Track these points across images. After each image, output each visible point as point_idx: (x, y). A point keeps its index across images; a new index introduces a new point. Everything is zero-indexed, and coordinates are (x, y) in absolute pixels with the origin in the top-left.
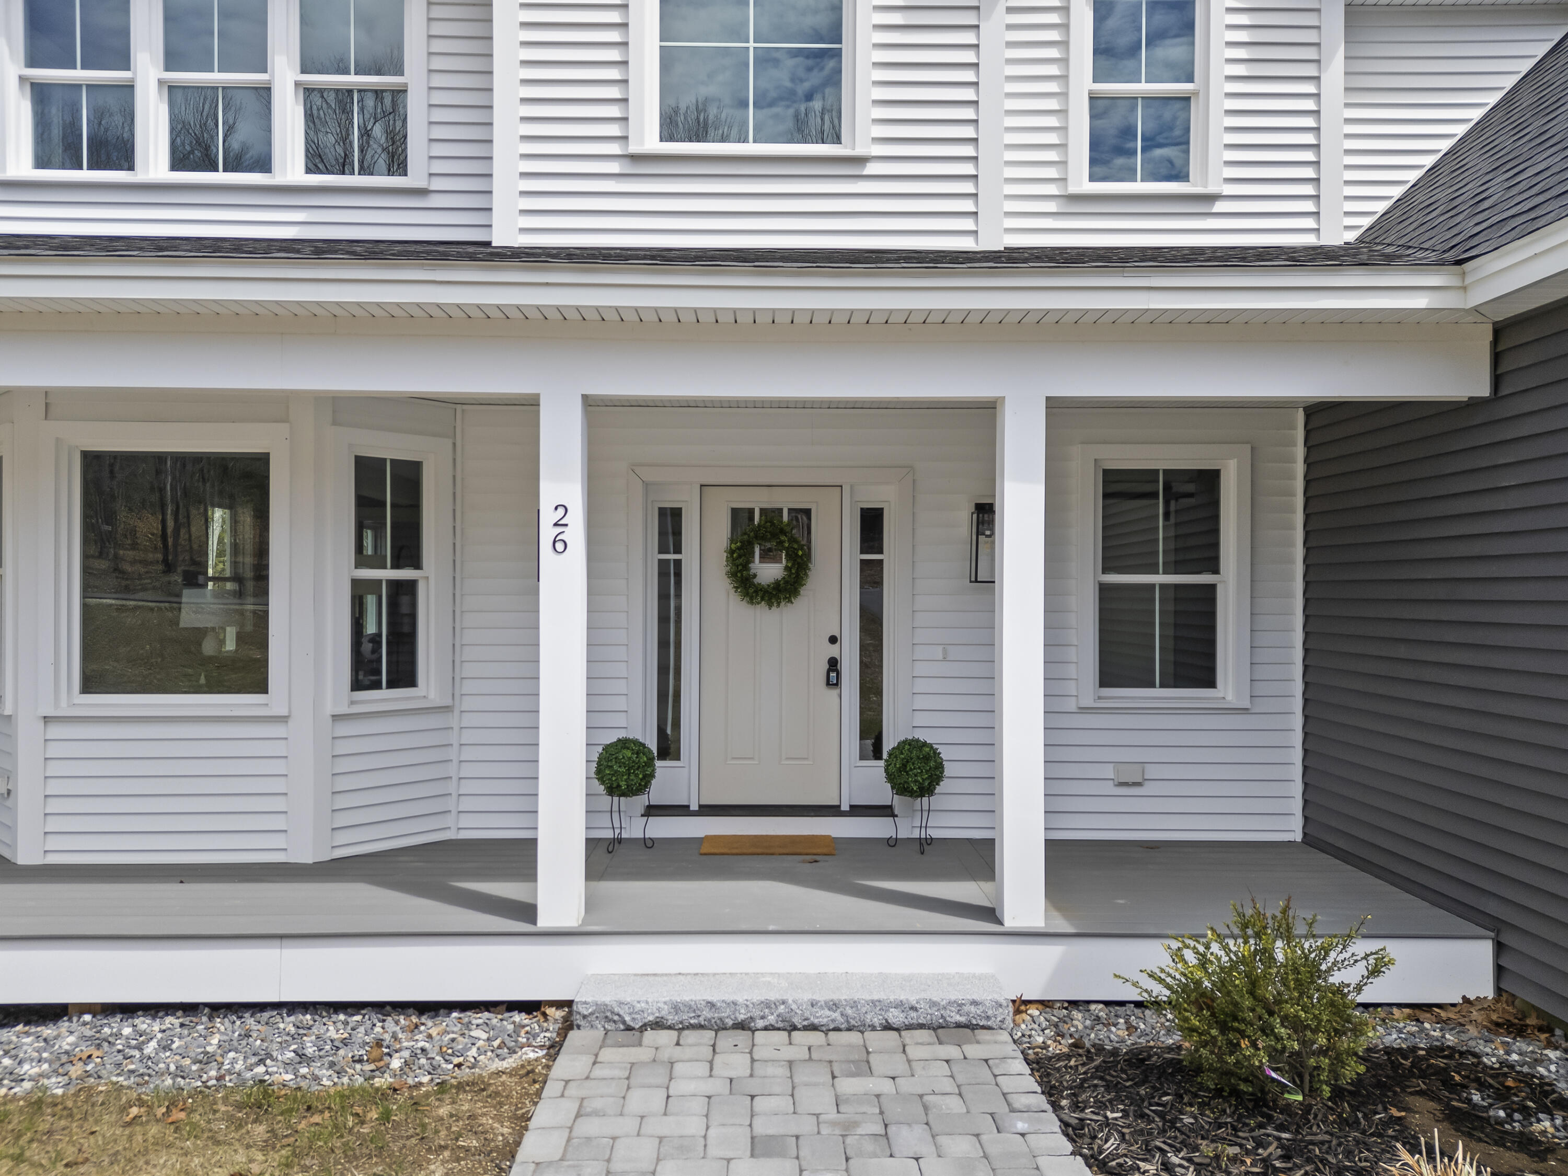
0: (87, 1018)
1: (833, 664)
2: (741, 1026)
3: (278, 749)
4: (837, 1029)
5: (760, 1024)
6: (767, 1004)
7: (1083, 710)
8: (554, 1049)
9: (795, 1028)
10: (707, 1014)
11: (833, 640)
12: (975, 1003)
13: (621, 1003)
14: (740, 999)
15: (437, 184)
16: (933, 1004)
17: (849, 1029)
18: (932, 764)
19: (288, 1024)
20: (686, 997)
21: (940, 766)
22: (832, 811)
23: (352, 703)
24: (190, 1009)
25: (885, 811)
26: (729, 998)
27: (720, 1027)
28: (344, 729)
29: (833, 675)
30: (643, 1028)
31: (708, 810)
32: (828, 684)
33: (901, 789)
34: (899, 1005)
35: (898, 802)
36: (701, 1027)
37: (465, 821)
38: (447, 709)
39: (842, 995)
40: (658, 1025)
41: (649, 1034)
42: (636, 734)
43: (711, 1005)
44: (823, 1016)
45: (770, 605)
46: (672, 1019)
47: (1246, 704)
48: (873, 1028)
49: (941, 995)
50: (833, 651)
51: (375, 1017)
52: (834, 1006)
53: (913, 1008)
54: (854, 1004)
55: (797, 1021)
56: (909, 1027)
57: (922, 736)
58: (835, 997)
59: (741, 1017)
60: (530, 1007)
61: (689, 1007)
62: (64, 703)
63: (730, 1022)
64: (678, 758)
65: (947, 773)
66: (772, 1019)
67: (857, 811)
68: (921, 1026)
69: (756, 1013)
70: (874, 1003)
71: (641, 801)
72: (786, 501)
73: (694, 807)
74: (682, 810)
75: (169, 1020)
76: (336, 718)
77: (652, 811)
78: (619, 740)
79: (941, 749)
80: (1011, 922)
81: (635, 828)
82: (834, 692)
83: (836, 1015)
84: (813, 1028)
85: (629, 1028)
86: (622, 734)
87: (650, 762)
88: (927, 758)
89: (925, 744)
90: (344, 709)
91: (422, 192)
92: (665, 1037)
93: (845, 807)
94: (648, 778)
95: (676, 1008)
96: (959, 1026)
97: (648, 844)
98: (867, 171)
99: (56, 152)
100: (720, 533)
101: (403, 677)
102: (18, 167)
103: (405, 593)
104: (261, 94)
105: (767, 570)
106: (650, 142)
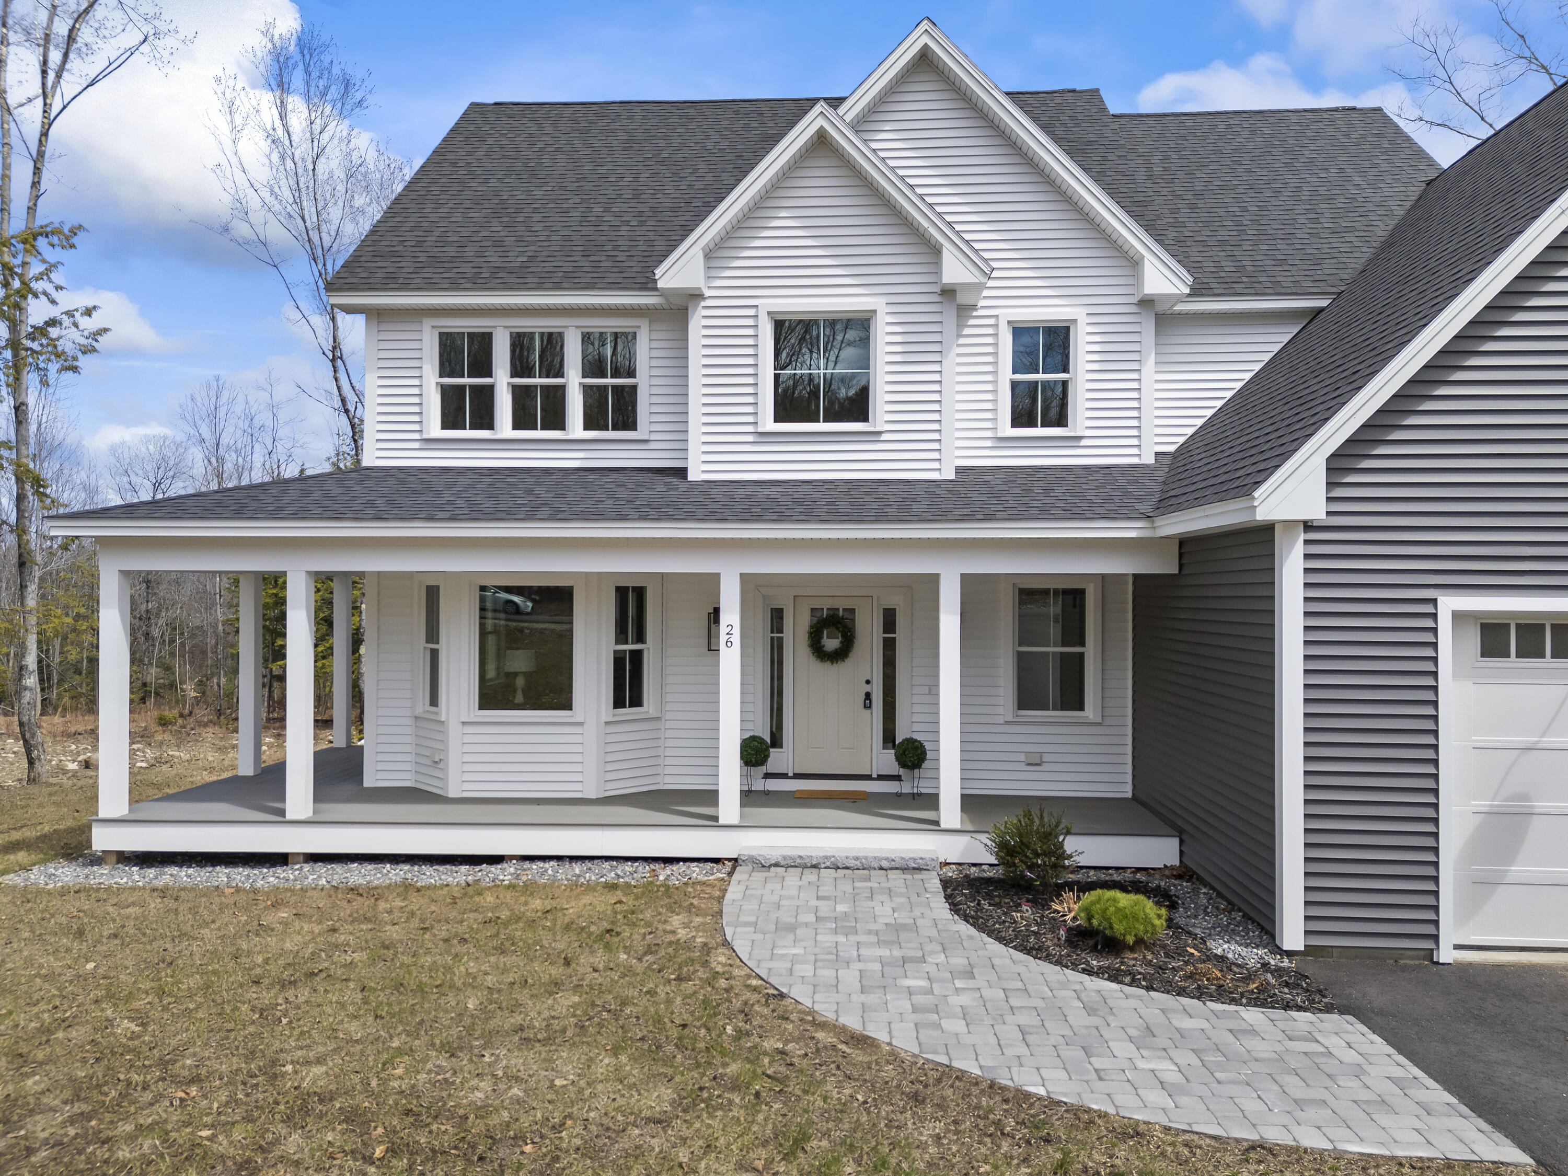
0: (515, 861)
1: (868, 696)
2: (814, 866)
3: (578, 739)
4: (858, 869)
5: (823, 866)
6: (826, 857)
7: (1007, 723)
8: (730, 874)
9: (839, 868)
10: (799, 861)
11: (868, 682)
12: (921, 859)
13: (760, 855)
14: (813, 855)
15: (654, 437)
16: (902, 858)
17: (864, 869)
18: (919, 751)
19: (606, 865)
20: (789, 854)
21: (924, 753)
22: (868, 777)
23: (614, 715)
24: (559, 858)
25: (897, 778)
26: (809, 854)
27: (805, 867)
28: (611, 729)
29: (868, 702)
30: (770, 866)
31: (797, 776)
32: (865, 707)
33: (903, 764)
34: (887, 859)
35: (902, 772)
36: (796, 867)
37: (668, 779)
38: (658, 719)
39: (861, 854)
40: (777, 865)
41: (773, 869)
42: (759, 733)
43: (800, 857)
44: (852, 863)
45: (832, 663)
46: (783, 863)
47: (1099, 720)
48: (875, 869)
49: (906, 855)
50: (868, 688)
51: (645, 864)
52: (857, 859)
53: (893, 860)
54: (866, 858)
55: (839, 865)
56: (891, 869)
57: (916, 736)
58: (857, 855)
59: (814, 863)
60: (716, 861)
61: (791, 858)
62: (472, 715)
63: (809, 865)
64: (781, 747)
65: (928, 757)
66: (828, 864)
67: (881, 778)
68: (897, 869)
69: (822, 861)
70: (875, 858)
71: (763, 769)
72: (841, 605)
73: (791, 774)
74: (784, 776)
75: (552, 863)
76: (607, 723)
77: (768, 776)
78: (751, 737)
79: (925, 744)
80: (943, 825)
81: (760, 785)
82: (868, 711)
83: (858, 863)
84: (847, 868)
85: (764, 866)
86: (752, 734)
87: (767, 750)
88: (916, 748)
89: (916, 741)
90: (611, 719)
91: (646, 441)
92: (780, 870)
93: (874, 776)
94: (766, 757)
95: (785, 858)
96: (914, 868)
97: (767, 793)
98: (882, 439)
99: (451, 419)
100: (805, 622)
101: (637, 702)
102: (435, 429)
103: (637, 657)
104: (561, 390)
105: (831, 643)
106: (769, 424)
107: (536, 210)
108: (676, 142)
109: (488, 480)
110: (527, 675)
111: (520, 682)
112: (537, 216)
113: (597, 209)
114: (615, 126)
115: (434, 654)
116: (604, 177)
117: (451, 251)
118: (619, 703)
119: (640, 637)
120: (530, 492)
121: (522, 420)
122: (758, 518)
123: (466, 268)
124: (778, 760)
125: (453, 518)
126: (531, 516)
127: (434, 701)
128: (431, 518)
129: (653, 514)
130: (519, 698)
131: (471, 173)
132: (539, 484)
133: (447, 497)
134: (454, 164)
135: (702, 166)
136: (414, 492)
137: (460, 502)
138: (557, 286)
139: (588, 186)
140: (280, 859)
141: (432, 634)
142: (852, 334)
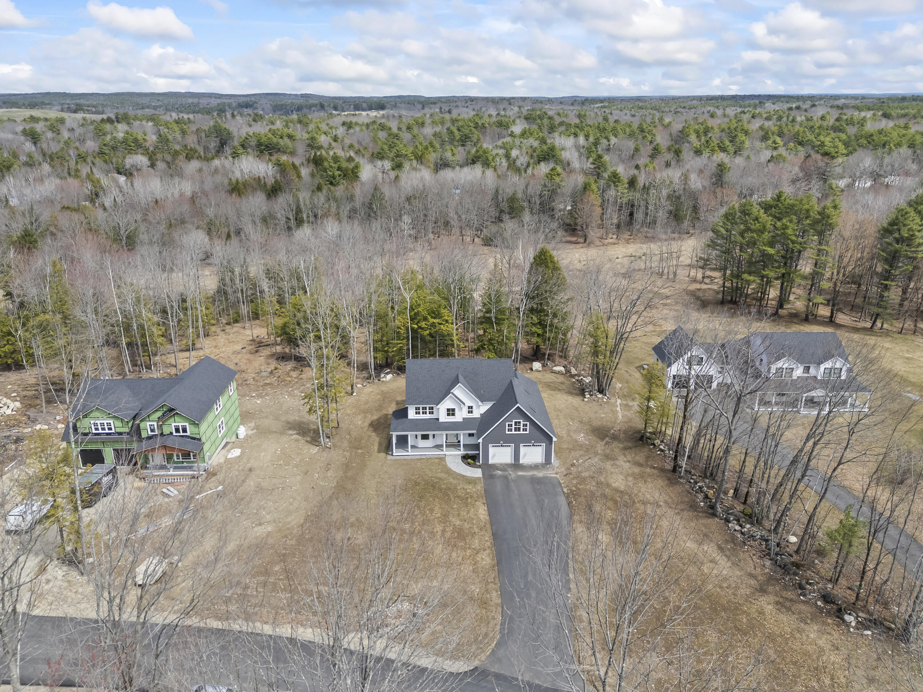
106: (446, 417)
142: (453, 410)
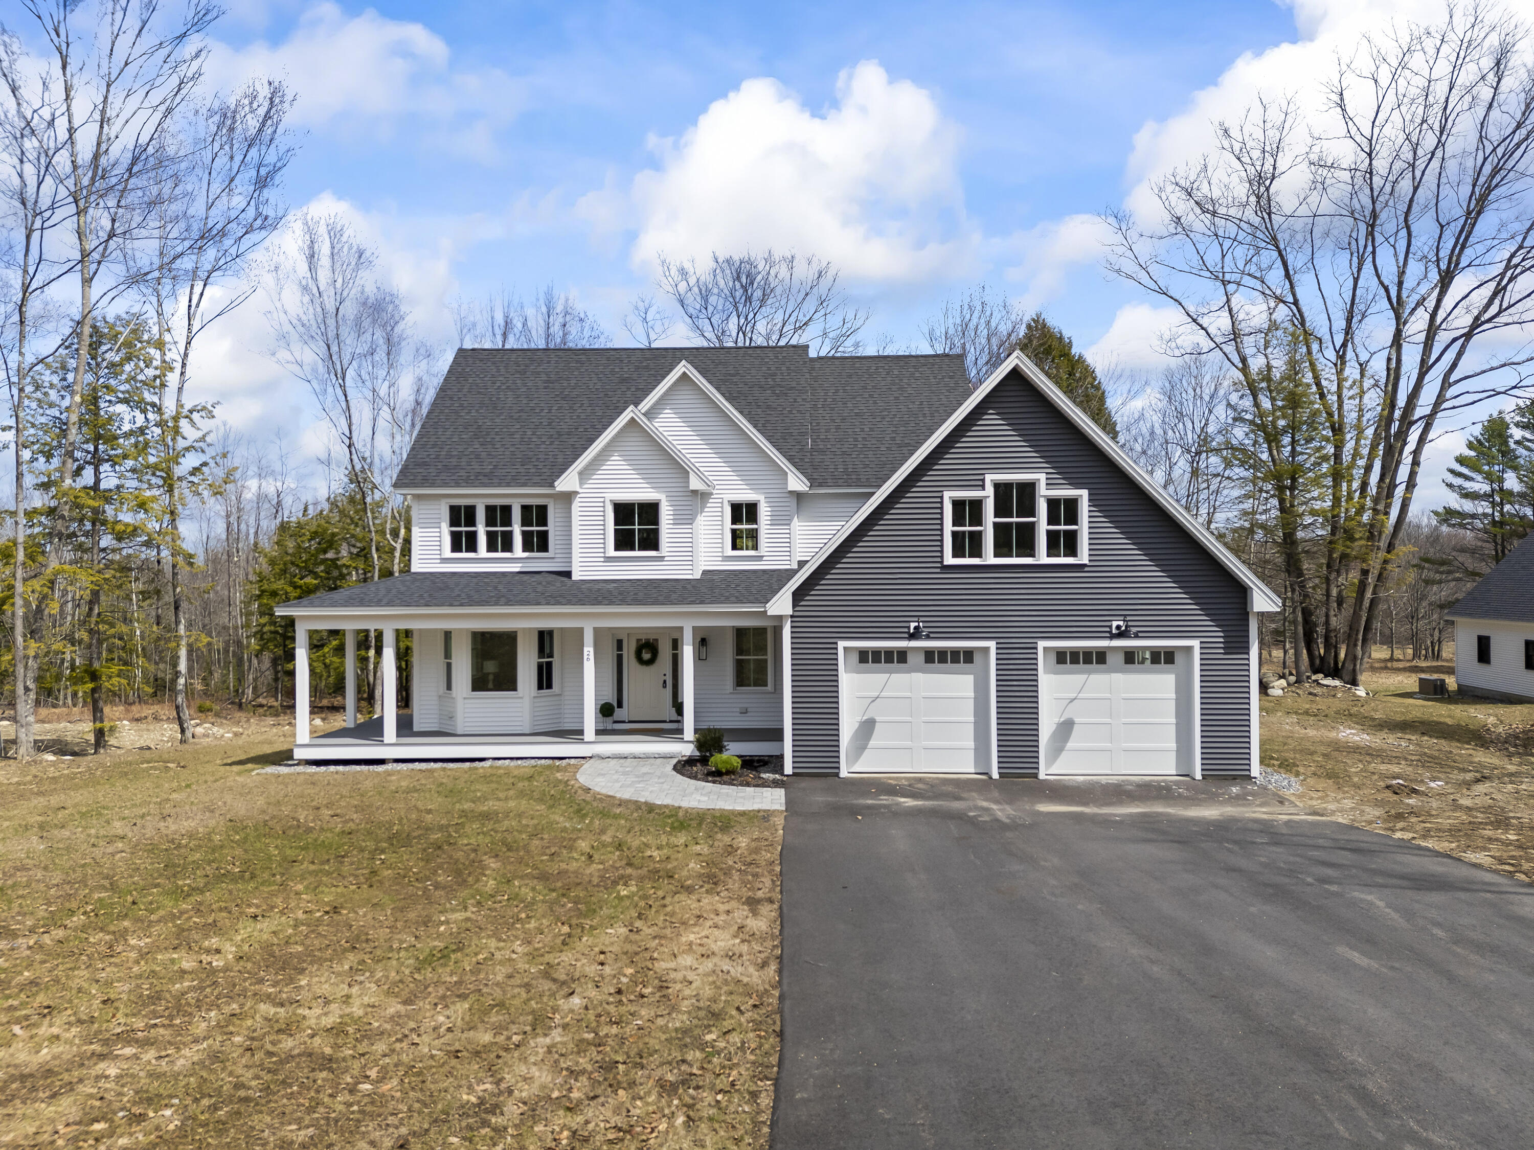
0: (491, 760)
1: (665, 682)
3: (520, 705)
4: (644, 758)
5: (629, 757)
6: (631, 754)
7: (731, 693)
8: (587, 761)
9: (635, 758)
11: (665, 675)
12: (672, 753)
13: (602, 754)
14: (626, 753)
15: (556, 555)
16: (665, 754)
19: (533, 761)
20: (615, 753)
22: (664, 722)
23: (538, 693)
24: (511, 758)
25: (678, 721)
28: (537, 700)
29: (665, 685)
30: (606, 758)
31: (630, 721)
32: (663, 687)
33: (679, 714)
34: (658, 754)
36: (617, 758)
37: (564, 725)
38: (560, 694)
39: (647, 752)
40: (609, 758)
42: (610, 701)
43: (620, 754)
44: (642, 756)
45: (647, 666)
46: (611, 757)
47: (773, 691)
48: (651, 758)
49: (667, 752)
50: (665, 678)
51: (550, 760)
52: (645, 754)
53: (661, 754)
56: (659, 758)
59: (625, 756)
60: (583, 758)
61: (615, 755)
62: (468, 694)
64: (622, 708)
66: (631, 757)
67: (671, 721)
68: (661, 757)
69: (629, 755)
70: (653, 754)
71: (610, 719)
72: (652, 637)
73: (626, 720)
74: (624, 722)
76: (534, 697)
77: (613, 722)
78: (604, 703)
80: (684, 740)
81: (606, 725)
82: (665, 689)
84: (639, 758)
85: (603, 758)
86: (604, 701)
87: (613, 710)
90: (536, 695)
91: (552, 557)
93: (668, 721)
94: (614, 713)
95: (613, 755)
96: (666, 757)
97: (611, 729)
98: (664, 559)
99: (456, 547)
100: (633, 646)
101: (549, 686)
102: (448, 553)
103: (549, 665)
104: (510, 533)
105: (646, 656)
106: (612, 552)
107: (497, 434)
108: (573, 382)
109: (475, 580)
110: (494, 674)
111: (491, 677)
112: (498, 438)
113: (529, 433)
114: (540, 369)
115: (449, 666)
116: (533, 409)
117: (454, 461)
118: (540, 687)
119: (551, 655)
120: (496, 588)
121: (491, 547)
122: (599, 603)
123: (462, 473)
124: (619, 714)
125: (461, 605)
126: (496, 604)
127: (449, 687)
128: (451, 605)
129: (552, 601)
130: (490, 686)
131: (461, 405)
132: (499, 583)
133: (457, 592)
134: (451, 399)
135: (586, 402)
136: (441, 589)
137: (463, 595)
138: (508, 485)
139: (524, 415)
140: (381, 762)
141: (448, 654)
142: (650, 511)
